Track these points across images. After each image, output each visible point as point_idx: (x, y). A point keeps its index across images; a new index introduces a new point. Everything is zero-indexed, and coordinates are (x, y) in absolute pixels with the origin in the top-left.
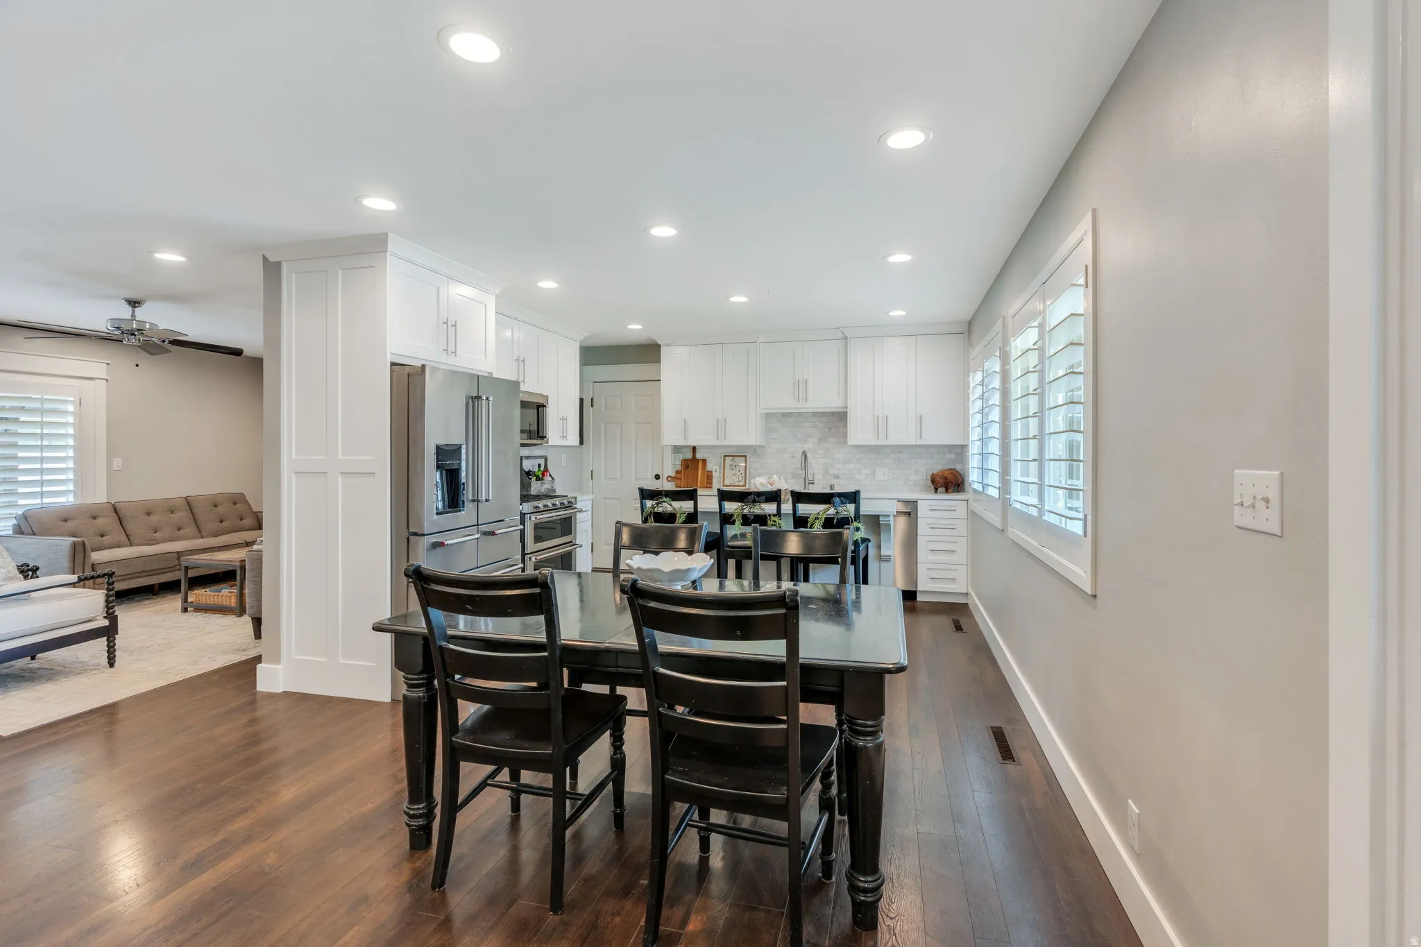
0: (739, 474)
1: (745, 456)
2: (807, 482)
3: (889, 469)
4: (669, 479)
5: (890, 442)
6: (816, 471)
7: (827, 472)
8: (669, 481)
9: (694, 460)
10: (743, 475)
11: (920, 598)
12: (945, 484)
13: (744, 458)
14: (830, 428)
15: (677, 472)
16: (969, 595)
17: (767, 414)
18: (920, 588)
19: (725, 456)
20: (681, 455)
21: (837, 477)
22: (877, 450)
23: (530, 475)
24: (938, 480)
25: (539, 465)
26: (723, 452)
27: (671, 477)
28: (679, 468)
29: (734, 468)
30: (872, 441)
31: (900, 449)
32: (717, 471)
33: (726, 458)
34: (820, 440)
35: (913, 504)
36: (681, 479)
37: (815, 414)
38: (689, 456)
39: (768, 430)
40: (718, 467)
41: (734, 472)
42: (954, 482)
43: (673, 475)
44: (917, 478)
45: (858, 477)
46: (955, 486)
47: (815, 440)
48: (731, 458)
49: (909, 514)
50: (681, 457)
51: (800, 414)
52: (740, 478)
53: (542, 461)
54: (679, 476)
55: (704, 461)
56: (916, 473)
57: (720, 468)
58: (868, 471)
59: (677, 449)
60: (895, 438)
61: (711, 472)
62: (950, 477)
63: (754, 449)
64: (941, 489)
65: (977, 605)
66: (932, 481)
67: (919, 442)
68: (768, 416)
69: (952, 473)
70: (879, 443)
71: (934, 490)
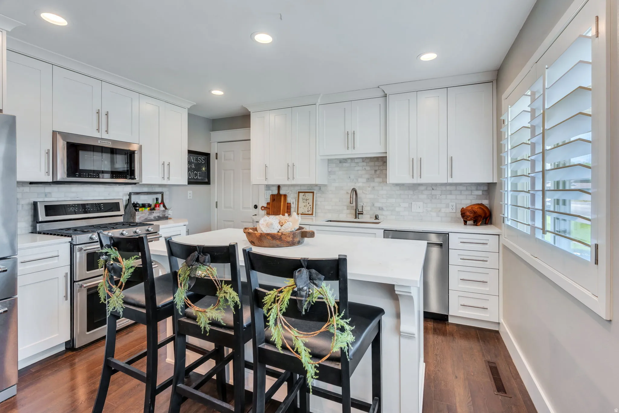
0: (308, 206)
1: (313, 192)
2: (357, 212)
3: (423, 203)
4: (263, 208)
5: (423, 180)
6: (365, 204)
7: (373, 205)
8: (263, 210)
9: (279, 195)
10: (311, 206)
11: (451, 320)
12: (474, 218)
13: (311, 194)
14: (376, 171)
15: (268, 204)
16: (501, 324)
17: (329, 160)
18: (451, 313)
19: (299, 192)
20: (270, 191)
21: (381, 209)
22: (414, 187)
23: (137, 207)
24: (468, 214)
25: (157, 199)
26: (298, 189)
27: (264, 207)
28: (269, 201)
29: (305, 201)
30: (408, 180)
31: (433, 186)
32: (294, 203)
33: (300, 194)
34: (368, 179)
35: (446, 236)
36: (269, 208)
37: (364, 159)
38: (275, 192)
39: (330, 173)
40: (294, 200)
41: (305, 204)
42: (483, 215)
43: (265, 205)
44: (449, 210)
45: (397, 209)
46: (483, 219)
47: (365, 180)
48: (303, 194)
49: (441, 245)
50: (270, 193)
51: (352, 159)
52: (309, 209)
53: (159, 196)
54: (269, 206)
55: (285, 196)
56: (447, 206)
57: (296, 201)
58: (406, 205)
59: (268, 187)
60: (428, 178)
61: (290, 204)
62: (479, 211)
63: (319, 187)
64: (471, 222)
65: (507, 333)
66: (462, 214)
67: (450, 181)
68: (330, 161)
69: (480, 208)
70: (415, 181)
71: (463, 222)
